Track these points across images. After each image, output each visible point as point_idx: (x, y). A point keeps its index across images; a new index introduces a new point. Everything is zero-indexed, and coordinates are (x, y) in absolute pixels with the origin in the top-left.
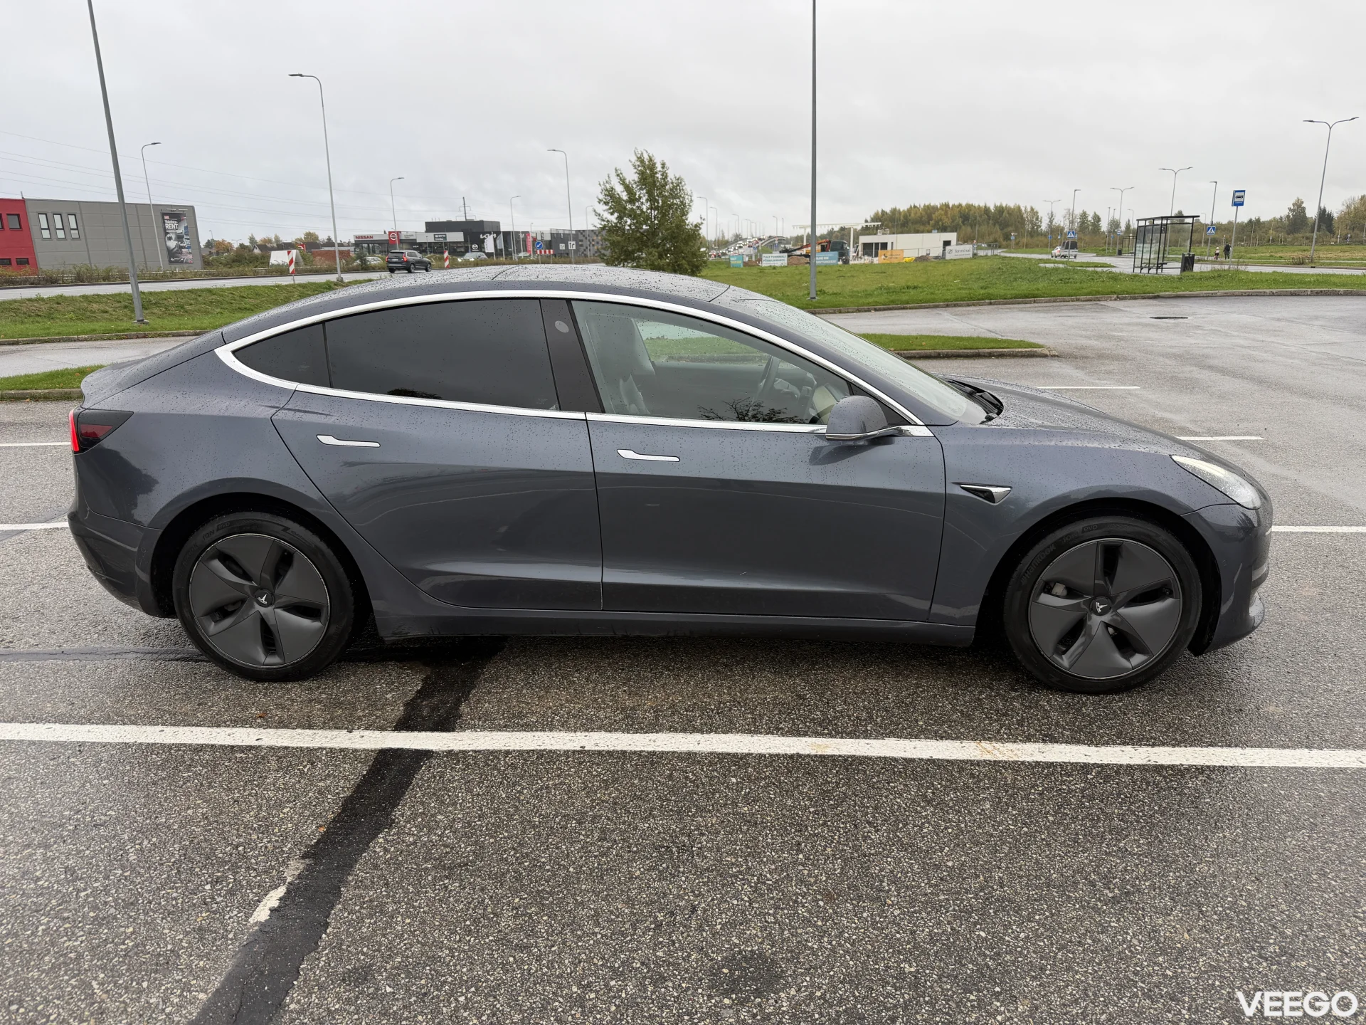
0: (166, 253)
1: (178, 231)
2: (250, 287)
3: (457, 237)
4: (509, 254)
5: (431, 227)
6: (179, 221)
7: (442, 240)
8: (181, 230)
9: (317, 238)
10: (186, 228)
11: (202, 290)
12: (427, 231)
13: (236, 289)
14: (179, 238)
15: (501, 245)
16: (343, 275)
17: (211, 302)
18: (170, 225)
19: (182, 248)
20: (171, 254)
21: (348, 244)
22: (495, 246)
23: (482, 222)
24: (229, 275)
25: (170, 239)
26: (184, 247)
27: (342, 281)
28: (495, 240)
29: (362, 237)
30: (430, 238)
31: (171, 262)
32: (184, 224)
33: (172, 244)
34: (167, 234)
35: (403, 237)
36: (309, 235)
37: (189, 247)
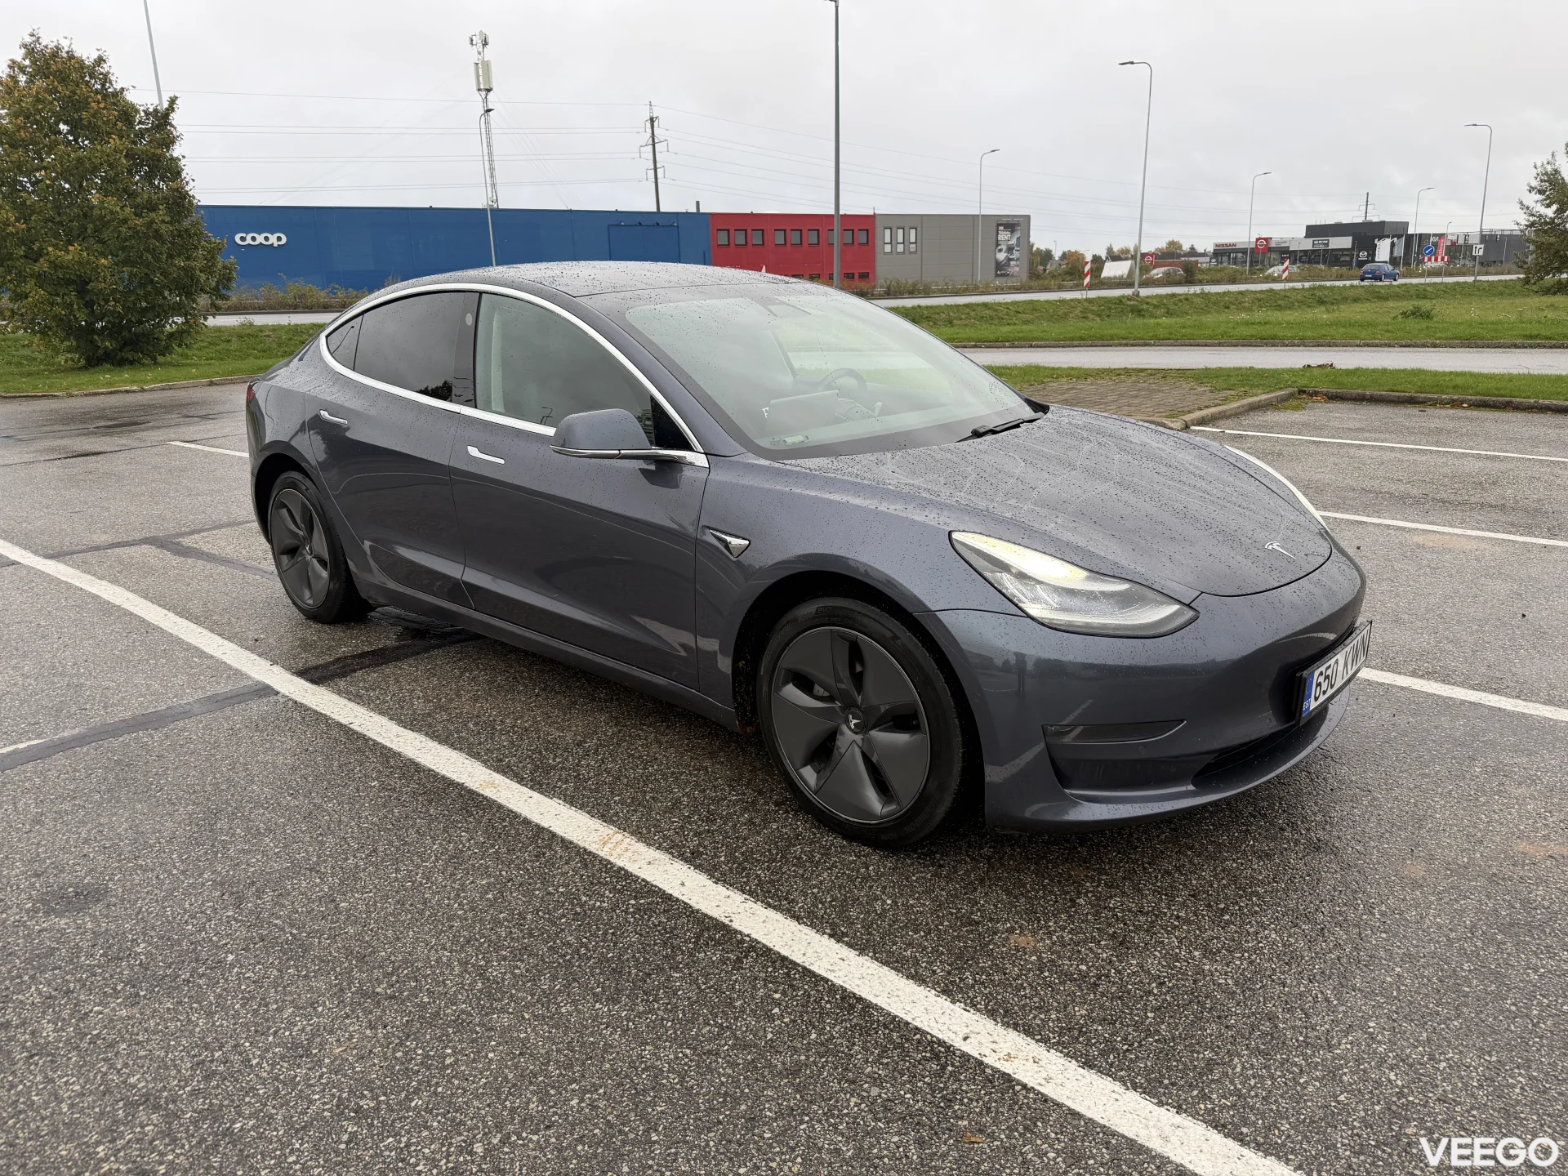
0: (993, 266)
1: (1010, 243)
2: (1031, 302)
3: (1345, 242)
4: (1407, 264)
5: (1313, 231)
6: (1012, 232)
7: (1322, 247)
8: (1013, 242)
9: (1180, 247)
10: (1018, 239)
11: (978, 305)
12: (1306, 237)
13: (1014, 303)
14: (1010, 249)
15: (1399, 251)
16: (1140, 290)
17: (982, 317)
18: (1004, 236)
19: (1010, 260)
20: (999, 266)
21: (1204, 255)
22: (1392, 252)
23: (1383, 223)
24: (1031, 289)
25: (1000, 250)
26: (1012, 260)
27: (1138, 295)
28: (1393, 245)
29: (1223, 245)
30: (1308, 245)
31: (997, 275)
32: (1017, 235)
33: (1001, 256)
34: (998, 245)
35: (1273, 245)
36: (1172, 244)
37: (1018, 260)
